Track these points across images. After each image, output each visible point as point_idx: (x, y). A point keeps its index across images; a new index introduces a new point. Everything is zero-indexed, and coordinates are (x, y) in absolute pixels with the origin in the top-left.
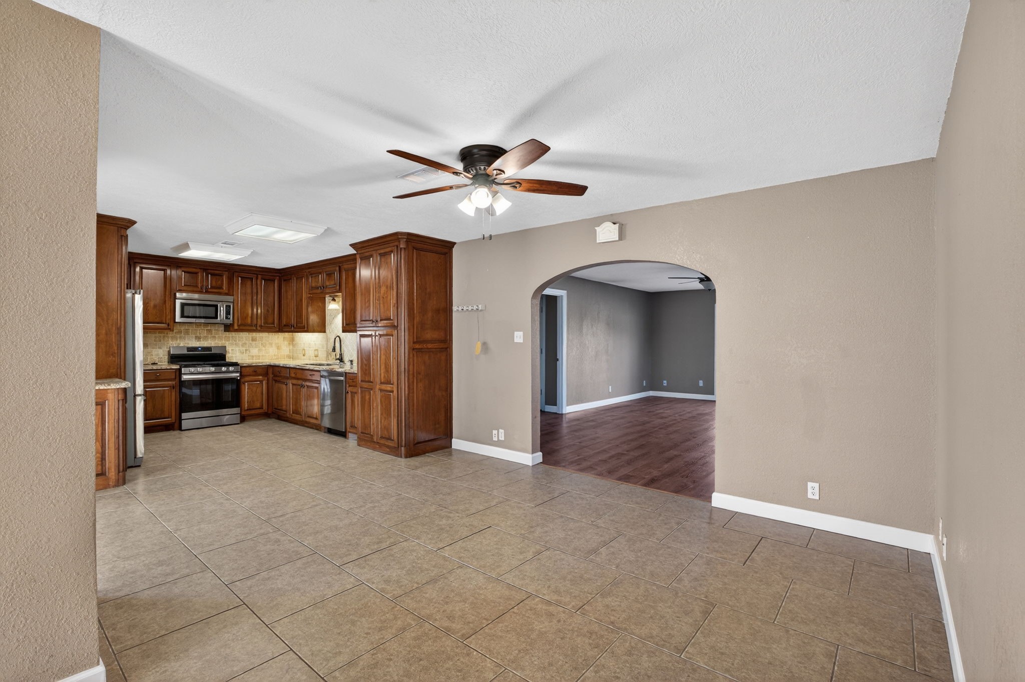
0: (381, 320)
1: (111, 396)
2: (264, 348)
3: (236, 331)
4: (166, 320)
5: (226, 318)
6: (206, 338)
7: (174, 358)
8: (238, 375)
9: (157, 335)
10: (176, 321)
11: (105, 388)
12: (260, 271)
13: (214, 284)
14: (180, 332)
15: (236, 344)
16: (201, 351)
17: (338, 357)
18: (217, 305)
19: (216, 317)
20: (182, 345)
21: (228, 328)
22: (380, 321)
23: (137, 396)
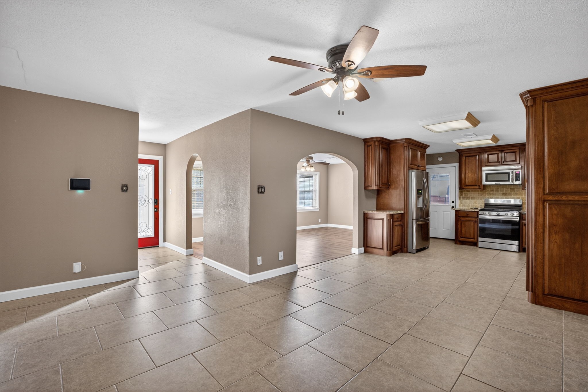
5: (515, 181)
10: (483, 184)
18: (510, 172)
19: (508, 181)
23: (413, 220)
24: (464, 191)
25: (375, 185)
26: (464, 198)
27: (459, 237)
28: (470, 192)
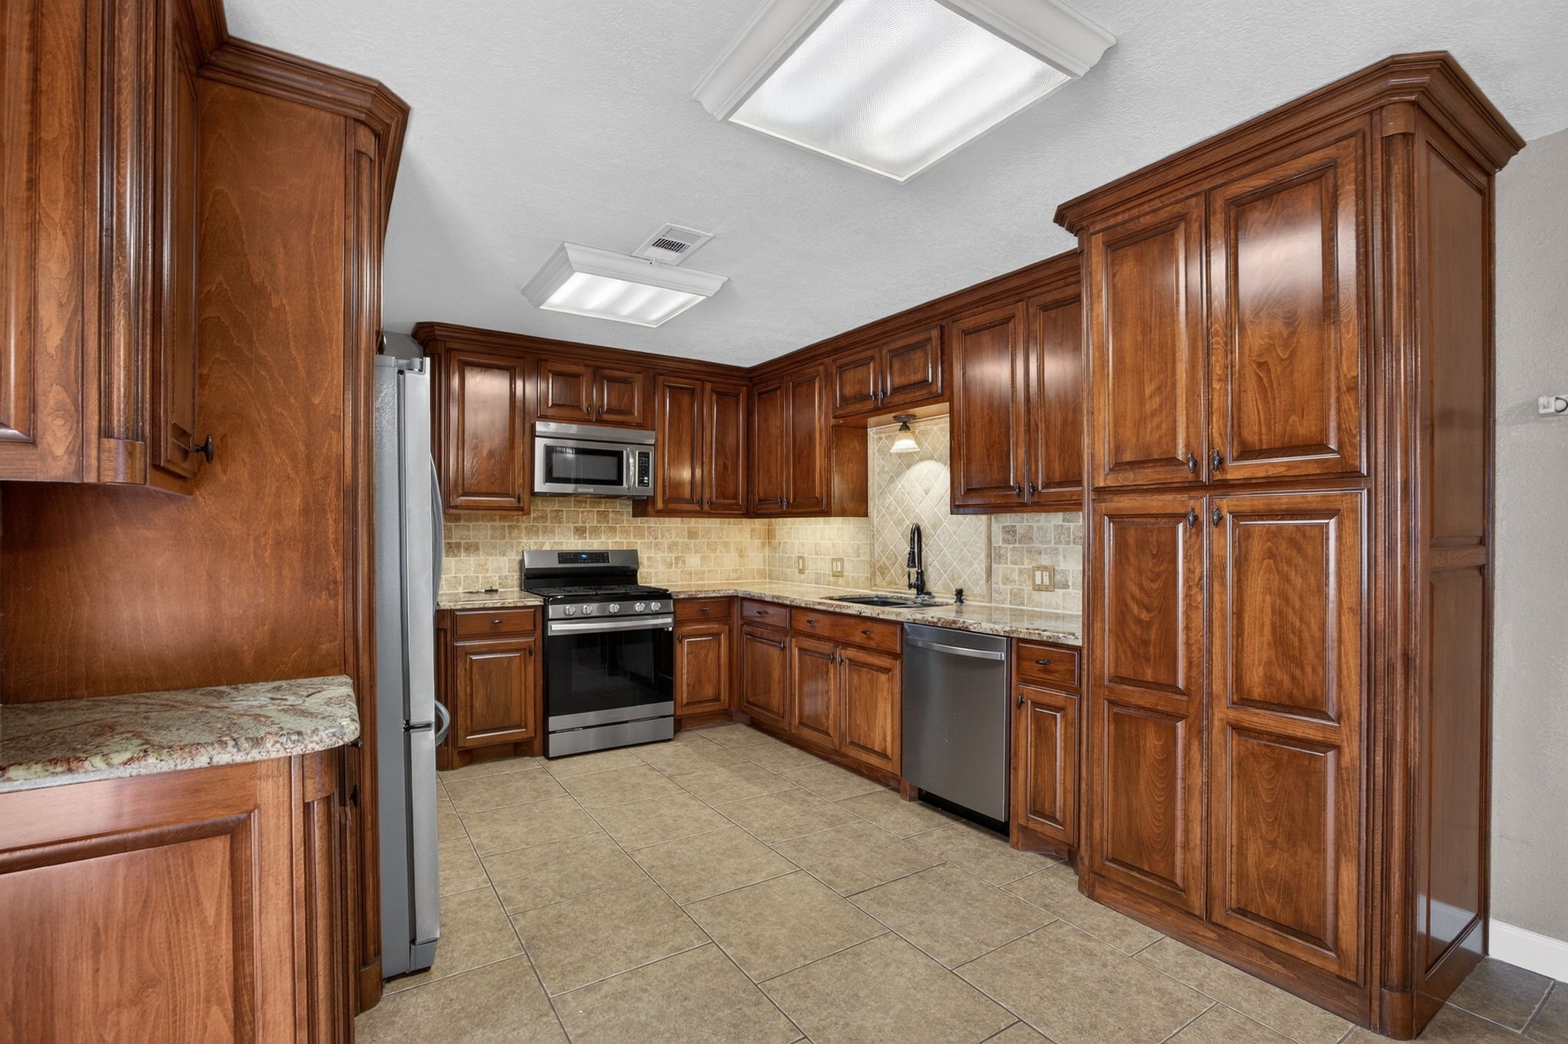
1: (269, 792)
2: (713, 555)
3: (660, 513)
4: (513, 489)
5: (639, 483)
6: (595, 531)
7: (532, 579)
8: (669, 620)
9: (497, 524)
10: (537, 489)
11: (239, 758)
12: (709, 374)
13: (614, 404)
14: (544, 518)
15: (656, 545)
16: (585, 561)
17: (913, 580)
19: (619, 482)
20: (547, 547)
21: (642, 507)
22: (1239, 459)
23: (413, 727)
27: (461, 733)
28: (462, 523)
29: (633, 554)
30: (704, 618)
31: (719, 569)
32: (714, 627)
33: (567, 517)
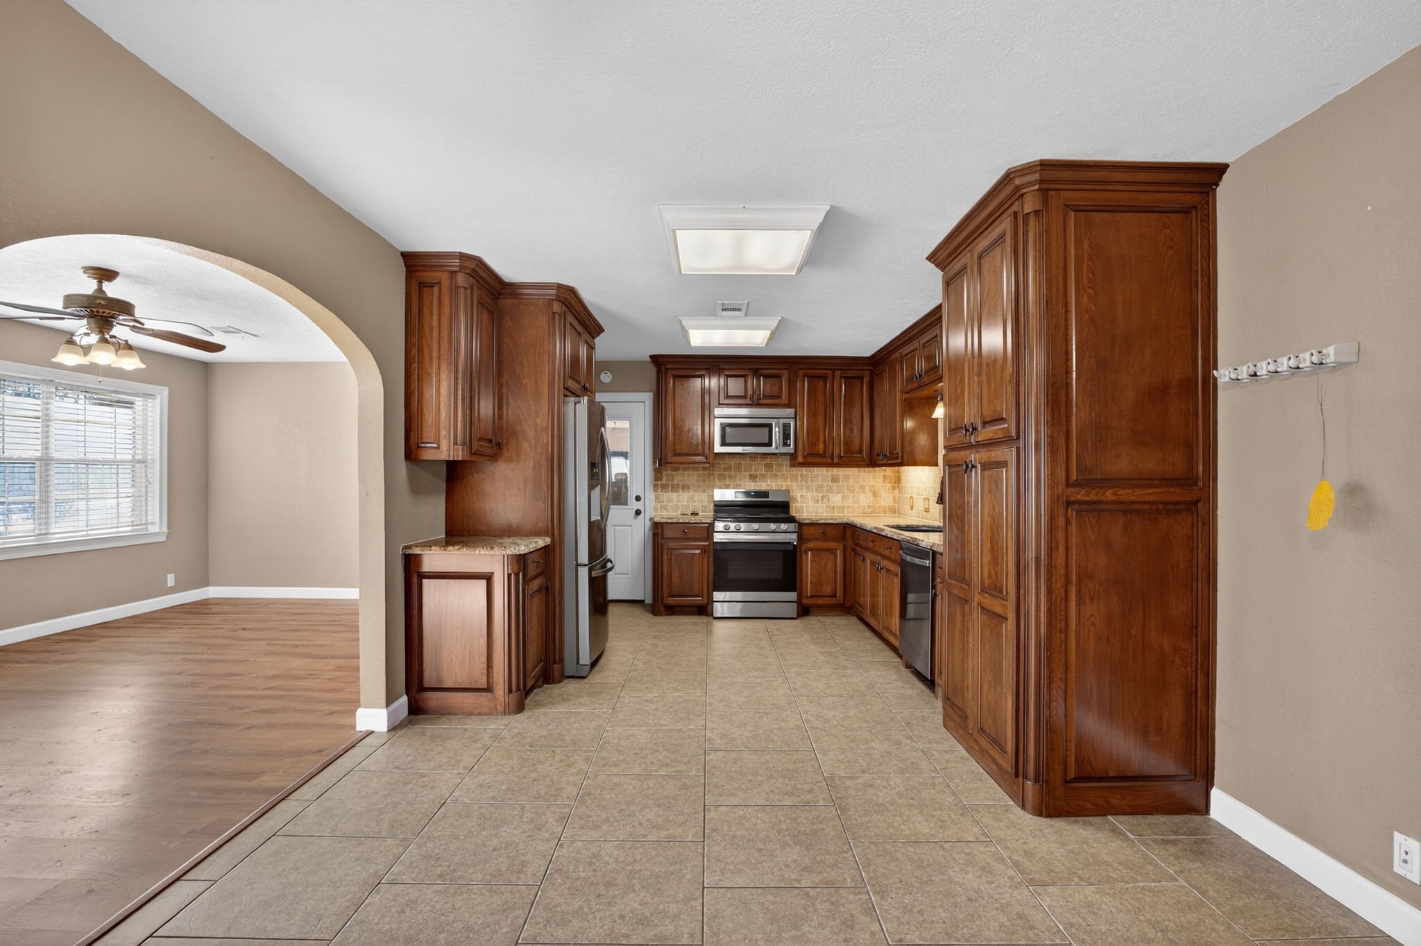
0: (985, 423)
1: (498, 566)
2: (851, 495)
3: (803, 465)
4: (701, 451)
5: (784, 445)
6: (763, 477)
7: (720, 506)
8: (796, 537)
10: (717, 451)
12: (839, 365)
13: (768, 391)
14: (729, 468)
15: (806, 487)
16: (753, 496)
18: (772, 424)
19: (770, 444)
21: (790, 461)
22: (983, 427)
23: (579, 565)
24: (666, 470)
25: (455, 443)
26: (664, 487)
27: (665, 595)
28: (680, 472)
29: (787, 492)
30: (824, 537)
31: (856, 505)
32: (832, 545)
33: (745, 469)
